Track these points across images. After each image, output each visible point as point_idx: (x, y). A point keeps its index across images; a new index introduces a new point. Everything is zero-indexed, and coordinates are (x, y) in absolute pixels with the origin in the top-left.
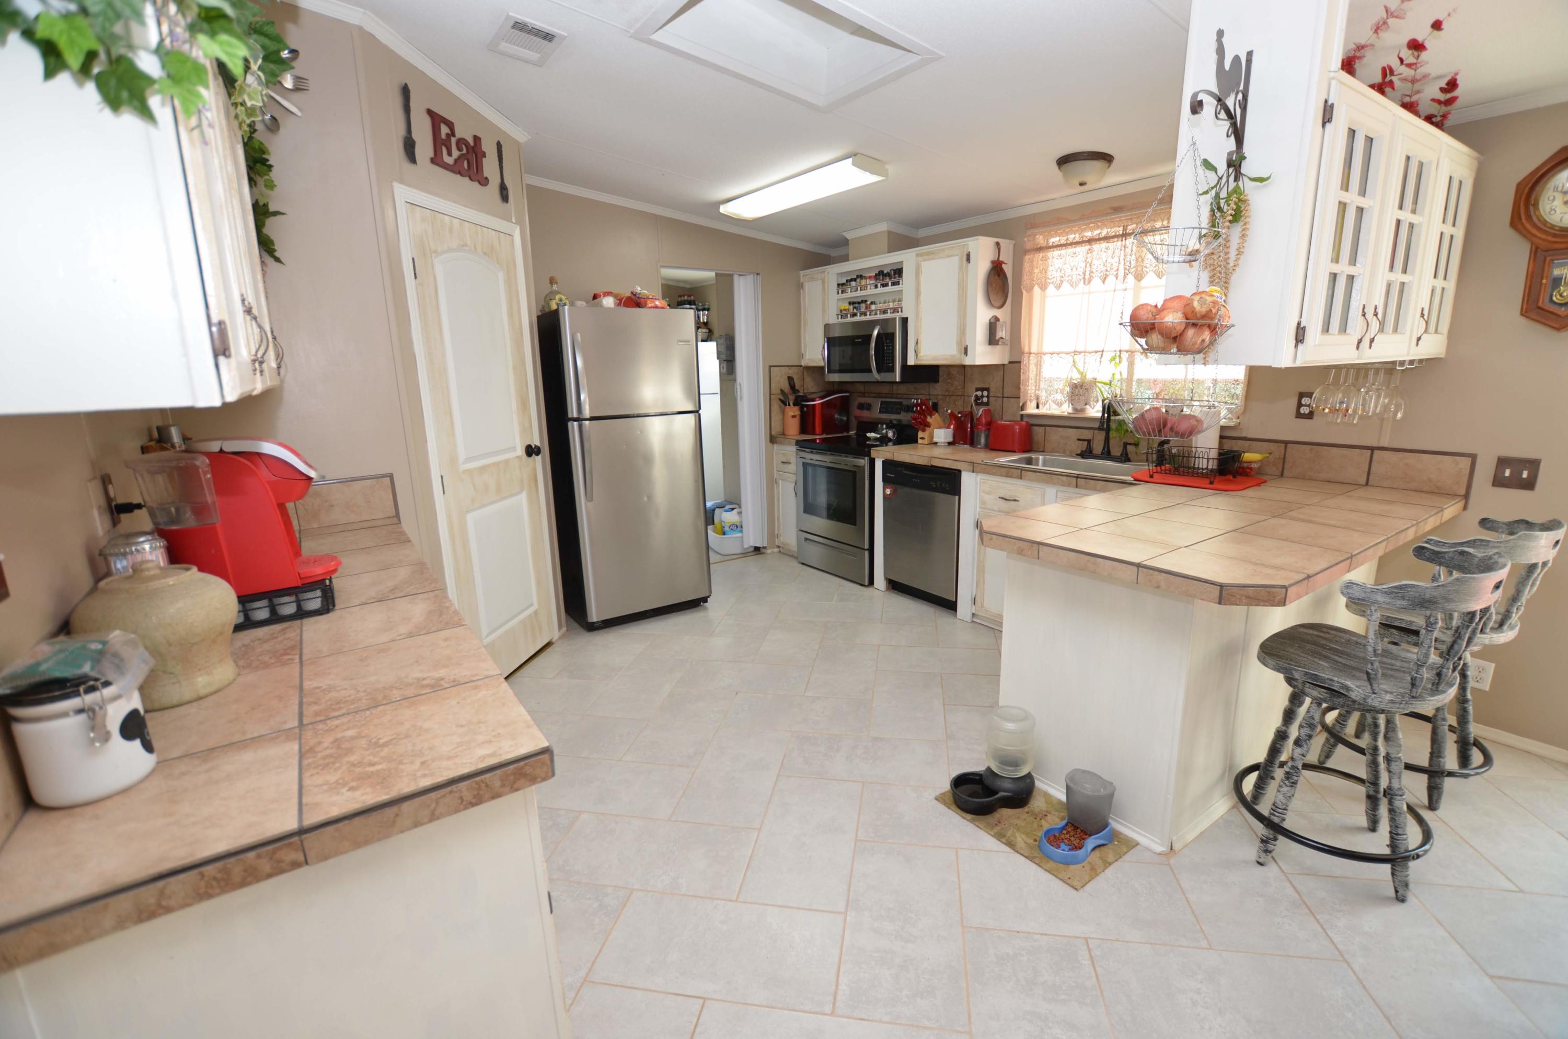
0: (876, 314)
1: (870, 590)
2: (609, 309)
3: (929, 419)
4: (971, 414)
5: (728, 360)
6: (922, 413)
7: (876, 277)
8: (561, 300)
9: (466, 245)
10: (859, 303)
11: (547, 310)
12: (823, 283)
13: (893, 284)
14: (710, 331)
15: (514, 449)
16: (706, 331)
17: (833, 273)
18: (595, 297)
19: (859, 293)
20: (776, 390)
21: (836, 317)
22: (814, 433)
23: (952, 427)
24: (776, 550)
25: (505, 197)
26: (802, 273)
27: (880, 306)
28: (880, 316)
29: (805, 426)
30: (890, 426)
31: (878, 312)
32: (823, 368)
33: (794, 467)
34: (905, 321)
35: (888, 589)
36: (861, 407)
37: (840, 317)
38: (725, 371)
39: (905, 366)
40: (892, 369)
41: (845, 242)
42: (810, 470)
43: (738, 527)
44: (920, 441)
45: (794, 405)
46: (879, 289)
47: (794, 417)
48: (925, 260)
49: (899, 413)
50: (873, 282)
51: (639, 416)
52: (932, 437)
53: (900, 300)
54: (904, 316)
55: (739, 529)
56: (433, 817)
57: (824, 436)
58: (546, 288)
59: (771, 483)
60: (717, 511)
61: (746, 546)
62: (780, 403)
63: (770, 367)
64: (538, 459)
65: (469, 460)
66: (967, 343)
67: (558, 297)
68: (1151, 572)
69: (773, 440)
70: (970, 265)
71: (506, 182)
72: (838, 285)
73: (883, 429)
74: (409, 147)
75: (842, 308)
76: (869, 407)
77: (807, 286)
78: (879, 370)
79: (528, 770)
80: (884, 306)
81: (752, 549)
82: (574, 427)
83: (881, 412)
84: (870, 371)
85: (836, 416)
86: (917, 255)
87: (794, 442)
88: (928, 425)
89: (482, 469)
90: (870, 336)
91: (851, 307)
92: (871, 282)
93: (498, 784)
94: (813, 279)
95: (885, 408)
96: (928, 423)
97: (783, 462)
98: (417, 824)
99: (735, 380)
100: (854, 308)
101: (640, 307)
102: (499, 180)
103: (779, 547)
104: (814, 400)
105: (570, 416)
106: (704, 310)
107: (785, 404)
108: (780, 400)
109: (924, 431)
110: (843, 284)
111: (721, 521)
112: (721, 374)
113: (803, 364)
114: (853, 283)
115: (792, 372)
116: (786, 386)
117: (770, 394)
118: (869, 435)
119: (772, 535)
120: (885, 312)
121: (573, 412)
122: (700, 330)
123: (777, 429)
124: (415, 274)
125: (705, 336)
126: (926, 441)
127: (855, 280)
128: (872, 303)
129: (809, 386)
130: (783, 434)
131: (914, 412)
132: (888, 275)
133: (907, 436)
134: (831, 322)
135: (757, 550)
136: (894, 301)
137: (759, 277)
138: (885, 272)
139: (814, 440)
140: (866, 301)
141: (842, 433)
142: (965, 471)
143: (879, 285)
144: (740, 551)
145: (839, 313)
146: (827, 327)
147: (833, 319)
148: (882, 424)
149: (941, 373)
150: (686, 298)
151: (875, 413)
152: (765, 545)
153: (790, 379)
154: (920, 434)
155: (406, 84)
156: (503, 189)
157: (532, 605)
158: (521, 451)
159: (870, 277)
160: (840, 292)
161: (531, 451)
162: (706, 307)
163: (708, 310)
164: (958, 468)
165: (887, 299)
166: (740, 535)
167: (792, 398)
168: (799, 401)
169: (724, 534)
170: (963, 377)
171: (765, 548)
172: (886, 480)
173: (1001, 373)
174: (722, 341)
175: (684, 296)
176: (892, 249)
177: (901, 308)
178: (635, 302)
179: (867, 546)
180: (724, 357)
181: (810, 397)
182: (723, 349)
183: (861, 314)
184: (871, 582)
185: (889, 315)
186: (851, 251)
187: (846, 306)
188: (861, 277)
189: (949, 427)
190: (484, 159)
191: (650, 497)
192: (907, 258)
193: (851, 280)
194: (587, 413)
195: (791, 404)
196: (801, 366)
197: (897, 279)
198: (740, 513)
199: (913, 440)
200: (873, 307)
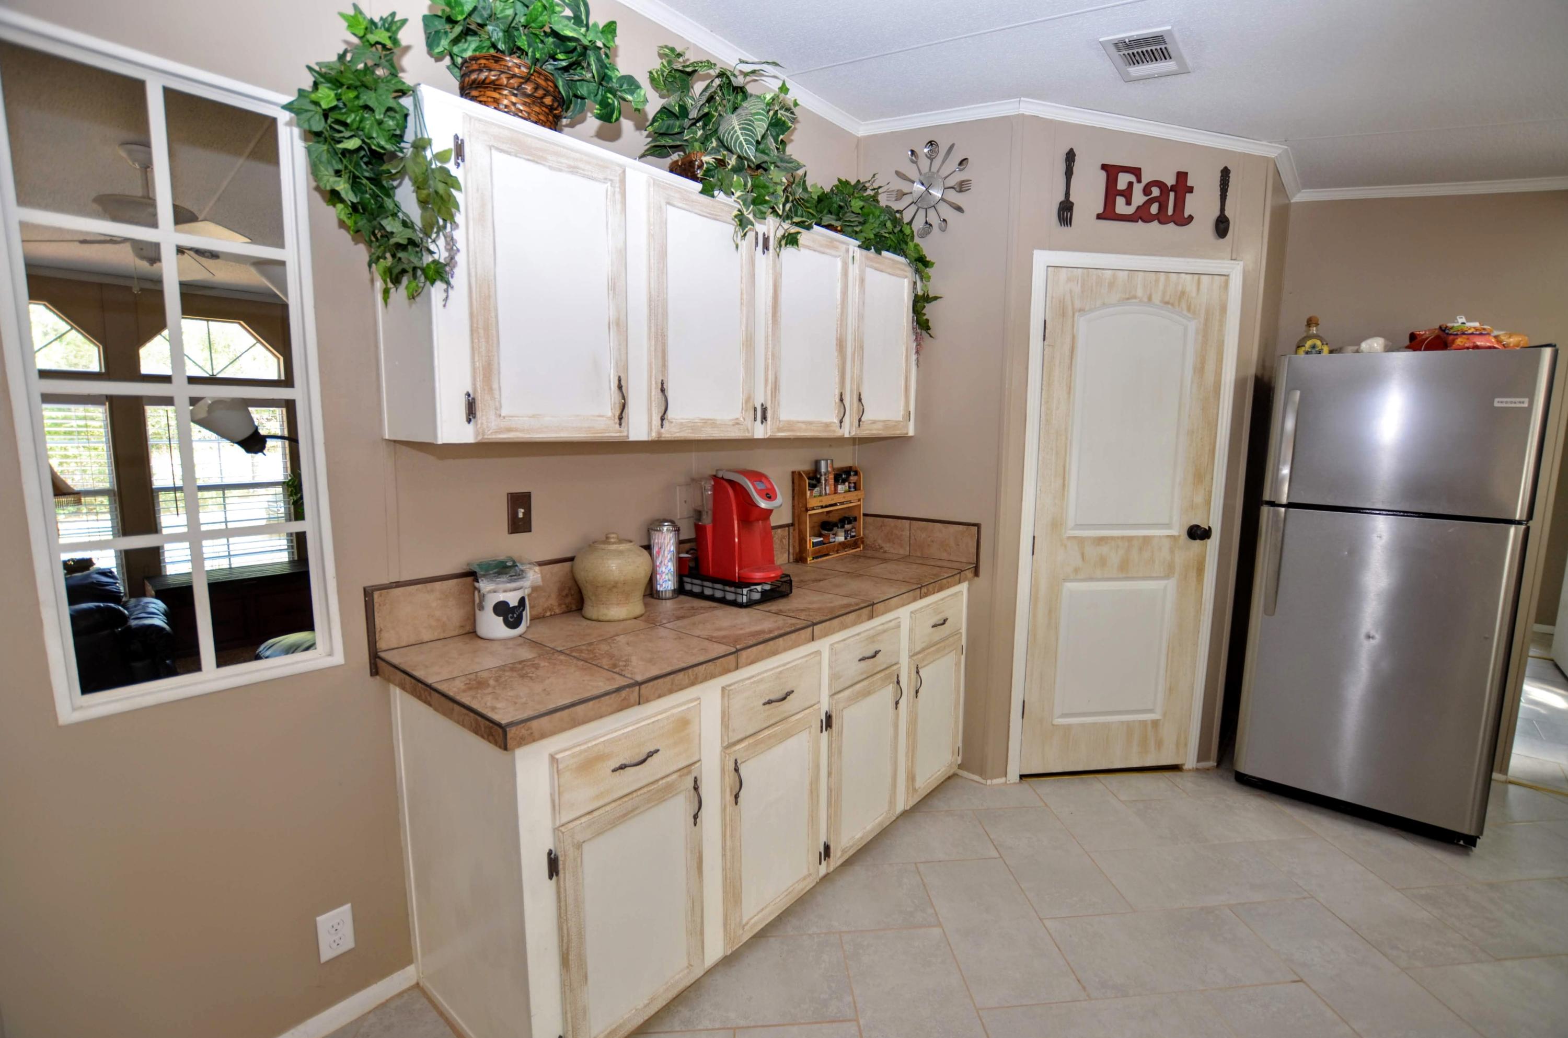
8: (1314, 347)
9: (1135, 297)
15: (1166, 526)
25: (1222, 233)
65: (1078, 526)
67: (1310, 343)
71: (1227, 213)
74: (1065, 211)
89: (1101, 540)
102: (1216, 215)
105: (1265, 497)
121: (1271, 494)
124: (1044, 336)
155: (1071, 150)
156: (1222, 222)
157: (1151, 711)
158: (1179, 530)
161: (1198, 533)
190: (1188, 195)
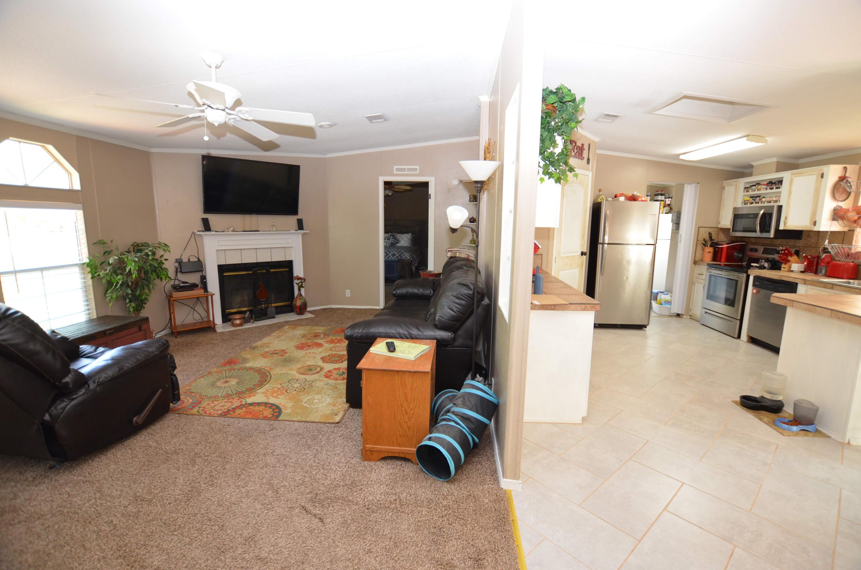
0: (765, 203)
1: (738, 340)
2: (621, 202)
3: (790, 258)
4: (818, 257)
5: (677, 223)
6: (787, 255)
7: (768, 184)
8: (602, 198)
9: (574, 181)
10: (756, 197)
11: (596, 202)
12: (736, 187)
13: (777, 188)
14: (671, 208)
15: (577, 252)
16: (669, 208)
17: (742, 182)
18: (616, 196)
19: (756, 192)
20: (701, 238)
21: (741, 204)
22: (720, 261)
23: (805, 263)
24: (689, 317)
25: (588, 163)
26: (725, 182)
27: (768, 199)
28: (766, 204)
29: (716, 257)
30: (767, 260)
31: (766, 202)
32: (729, 229)
33: (706, 276)
34: (780, 208)
35: (748, 341)
36: (752, 250)
37: (743, 204)
38: (674, 228)
39: (777, 230)
40: (769, 231)
41: (752, 166)
42: (713, 278)
43: (669, 302)
44: (782, 269)
45: (711, 246)
46: (768, 190)
47: (709, 252)
48: (796, 177)
49: (774, 255)
50: (765, 187)
51: (628, 244)
52: (790, 267)
53: (780, 196)
54: (780, 204)
55: (669, 304)
56: (576, 310)
57: (726, 263)
58: (597, 193)
59: (691, 284)
60: (659, 294)
61: (672, 312)
62: (703, 245)
63: (699, 227)
64: (584, 257)
65: (564, 253)
66: (816, 220)
67: (601, 197)
68: (837, 312)
69: (695, 263)
70: (823, 179)
71: (590, 157)
72: (745, 188)
73: (762, 262)
75: (746, 199)
76: (756, 250)
77: (727, 188)
78: (761, 231)
79: (595, 307)
80: (770, 199)
81: (676, 315)
82: (600, 246)
83: (763, 253)
84: (755, 231)
85: (736, 254)
86: (792, 174)
87: (706, 264)
88: (789, 261)
89: (567, 257)
90: (758, 214)
91: (751, 199)
92: (764, 187)
93: (589, 307)
94: (731, 185)
95: (765, 251)
96: (789, 260)
97: (699, 274)
98: (573, 310)
99: (678, 233)
100: (753, 200)
101: (635, 201)
102: (587, 157)
103: (691, 316)
104: (722, 245)
105: (599, 242)
106: (669, 198)
107: (705, 245)
108: (703, 244)
109: (785, 264)
110: (748, 188)
111: (661, 299)
112: (672, 230)
113: (720, 226)
114: (754, 187)
115: (711, 230)
116: (707, 238)
117: (697, 240)
118: (752, 264)
119: (688, 309)
120: (770, 202)
121: (601, 241)
122: (665, 208)
123: (698, 257)
125: (667, 211)
126: (786, 270)
127: (755, 185)
128: (764, 197)
129: (722, 238)
130: (702, 260)
131: (781, 254)
132: (775, 183)
133: (775, 266)
134: (738, 206)
135: (678, 315)
136: (776, 197)
137: (699, 185)
138: (773, 182)
139: (720, 265)
140: (760, 196)
141: (738, 263)
142: (800, 283)
143: (768, 189)
144: (668, 314)
145: (744, 202)
146: (735, 209)
147: (739, 205)
148: (762, 259)
149: (803, 235)
150: (660, 192)
151: (759, 254)
152: (683, 313)
153: (710, 234)
154: (783, 266)
156: (588, 160)
158: (580, 253)
159: (764, 184)
160: (745, 191)
161: (583, 254)
162: (671, 197)
163: (671, 198)
164: (796, 282)
165: (772, 195)
166: (669, 306)
167: (709, 243)
168: (714, 245)
169: (661, 304)
170: (817, 237)
171: (682, 315)
172: (754, 285)
173: (843, 236)
174: (675, 214)
175: (659, 191)
176: (778, 171)
177: (779, 200)
178: (633, 198)
179: (739, 318)
180: (675, 222)
181: (720, 243)
182: (675, 218)
183: (756, 203)
184: (739, 337)
185: (772, 204)
186: (754, 170)
187: (748, 198)
188: (759, 184)
189: (803, 263)
190: (584, 151)
191: (627, 278)
192: (786, 176)
193: (753, 186)
194: (606, 242)
195: (709, 246)
196: (718, 228)
197: (779, 186)
198: (671, 296)
199: (779, 269)
200: (764, 200)
